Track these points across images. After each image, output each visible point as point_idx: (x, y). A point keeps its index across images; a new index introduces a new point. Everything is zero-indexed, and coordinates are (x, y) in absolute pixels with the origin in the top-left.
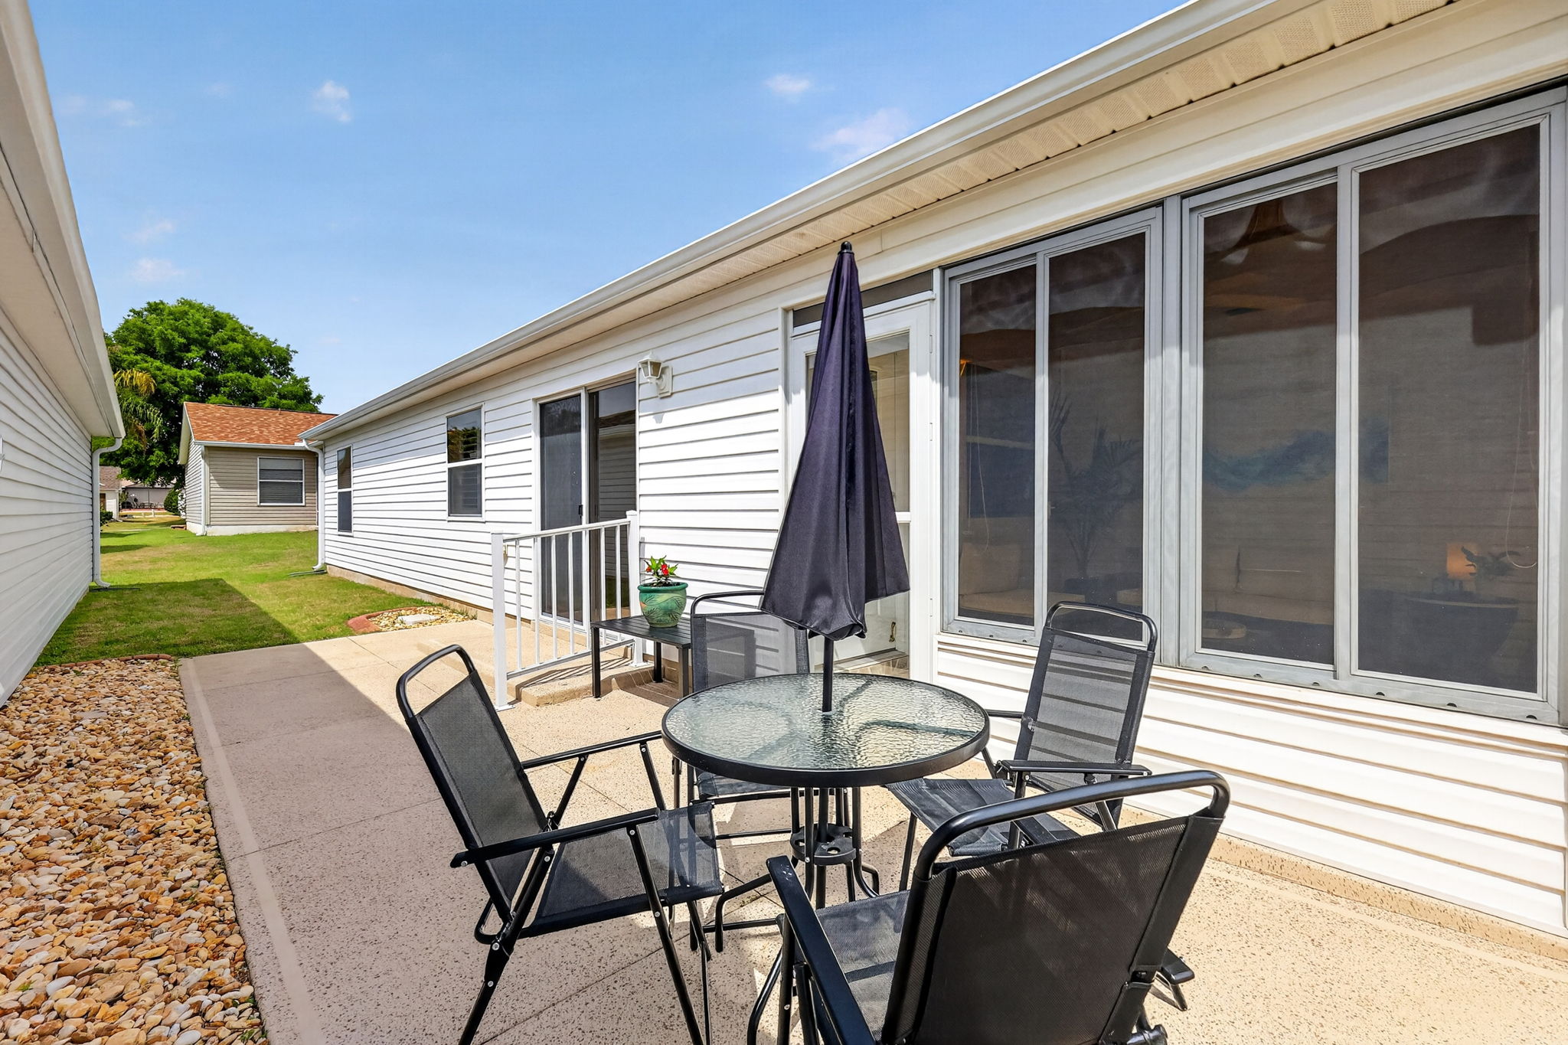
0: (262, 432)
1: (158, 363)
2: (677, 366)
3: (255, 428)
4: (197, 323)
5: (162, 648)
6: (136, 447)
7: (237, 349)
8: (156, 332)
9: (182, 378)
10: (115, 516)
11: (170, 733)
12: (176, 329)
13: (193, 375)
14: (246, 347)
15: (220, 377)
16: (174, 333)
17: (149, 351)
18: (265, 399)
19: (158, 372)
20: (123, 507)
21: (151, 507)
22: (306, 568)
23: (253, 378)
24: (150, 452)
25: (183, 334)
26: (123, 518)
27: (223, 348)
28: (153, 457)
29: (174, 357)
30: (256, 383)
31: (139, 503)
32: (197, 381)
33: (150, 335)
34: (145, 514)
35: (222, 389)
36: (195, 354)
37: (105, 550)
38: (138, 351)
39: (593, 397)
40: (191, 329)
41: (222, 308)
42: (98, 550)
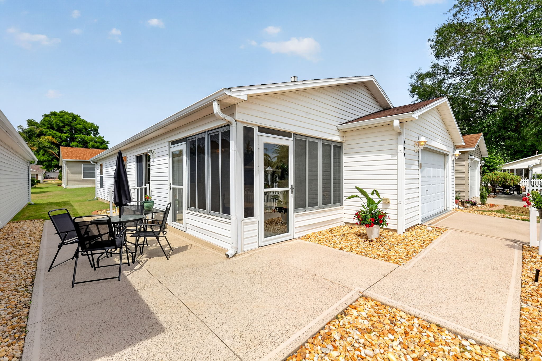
0: (84, 156)
1: (55, 132)
2: (155, 151)
3: (82, 155)
4: (67, 118)
5: (42, 218)
6: (48, 159)
7: (80, 127)
8: (54, 122)
9: (63, 136)
10: (41, 182)
11: (37, 233)
12: (60, 121)
13: (66, 136)
14: (84, 126)
15: (75, 136)
16: (60, 122)
17: (52, 128)
18: (90, 143)
19: (55, 135)
20: (45, 178)
21: (54, 178)
22: (92, 198)
23: (86, 136)
24: (52, 160)
25: (63, 122)
26: (44, 182)
27: (76, 127)
28: (53, 162)
29: (60, 129)
30: (87, 138)
31: (50, 176)
32: (67, 137)
33: (52, 123)
34: (52, 181)
35: (76, 140)
36: (67, 129)
37: (32, 193)
38: (48, 128)
39: (146, 155)
40: (66, 121)
41: (75, 113)
42: (30, 193)
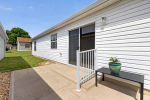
1: (15, 34)
2: (108, 18)
4: (19, 30)
13: (18, 35)
14: (24, 32)
16: (16, 31)
18: (26, 37)
27: (21, 32)
34: (13, 49)
35: (21, 36)
39: (81, 29)
